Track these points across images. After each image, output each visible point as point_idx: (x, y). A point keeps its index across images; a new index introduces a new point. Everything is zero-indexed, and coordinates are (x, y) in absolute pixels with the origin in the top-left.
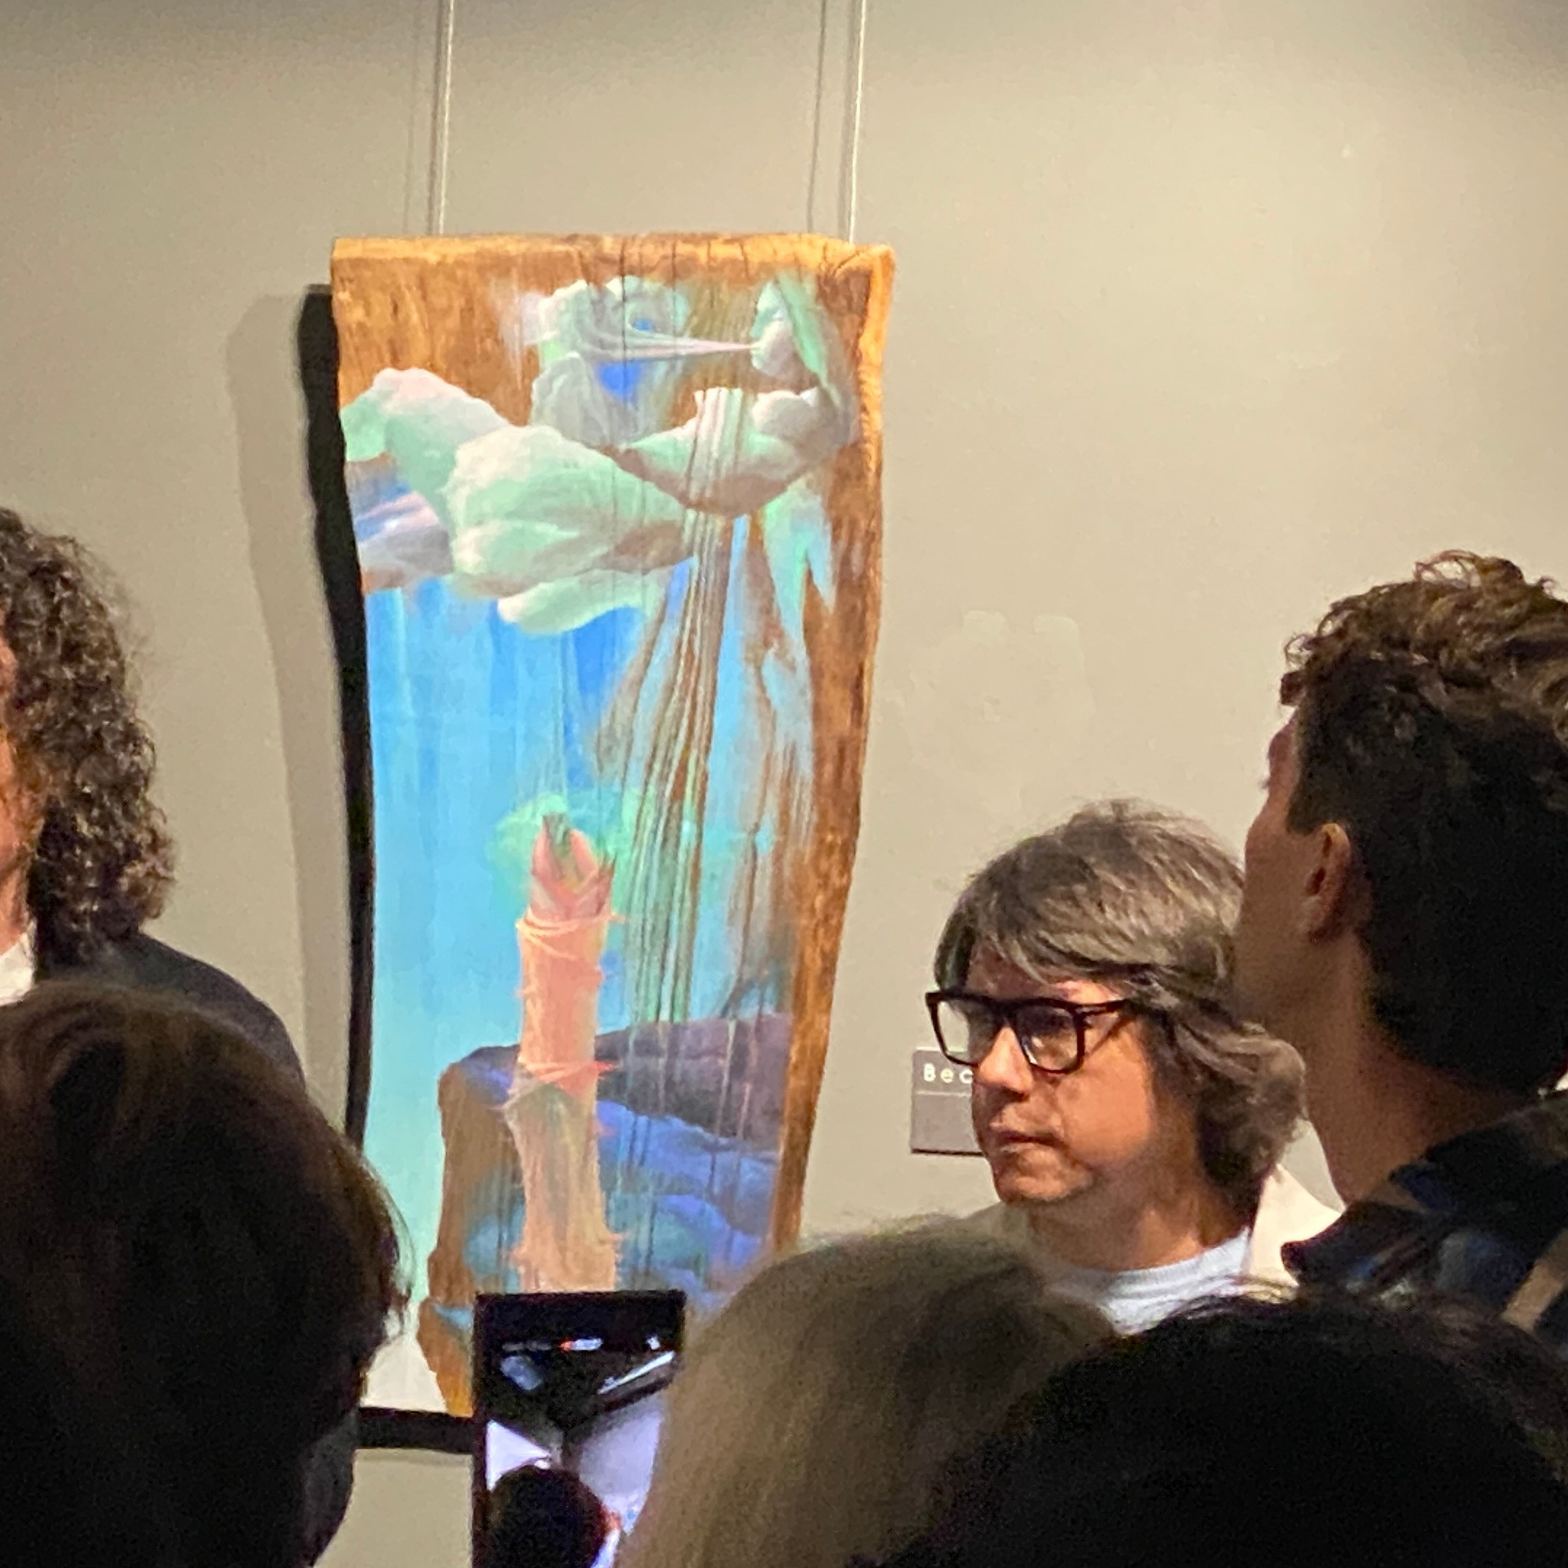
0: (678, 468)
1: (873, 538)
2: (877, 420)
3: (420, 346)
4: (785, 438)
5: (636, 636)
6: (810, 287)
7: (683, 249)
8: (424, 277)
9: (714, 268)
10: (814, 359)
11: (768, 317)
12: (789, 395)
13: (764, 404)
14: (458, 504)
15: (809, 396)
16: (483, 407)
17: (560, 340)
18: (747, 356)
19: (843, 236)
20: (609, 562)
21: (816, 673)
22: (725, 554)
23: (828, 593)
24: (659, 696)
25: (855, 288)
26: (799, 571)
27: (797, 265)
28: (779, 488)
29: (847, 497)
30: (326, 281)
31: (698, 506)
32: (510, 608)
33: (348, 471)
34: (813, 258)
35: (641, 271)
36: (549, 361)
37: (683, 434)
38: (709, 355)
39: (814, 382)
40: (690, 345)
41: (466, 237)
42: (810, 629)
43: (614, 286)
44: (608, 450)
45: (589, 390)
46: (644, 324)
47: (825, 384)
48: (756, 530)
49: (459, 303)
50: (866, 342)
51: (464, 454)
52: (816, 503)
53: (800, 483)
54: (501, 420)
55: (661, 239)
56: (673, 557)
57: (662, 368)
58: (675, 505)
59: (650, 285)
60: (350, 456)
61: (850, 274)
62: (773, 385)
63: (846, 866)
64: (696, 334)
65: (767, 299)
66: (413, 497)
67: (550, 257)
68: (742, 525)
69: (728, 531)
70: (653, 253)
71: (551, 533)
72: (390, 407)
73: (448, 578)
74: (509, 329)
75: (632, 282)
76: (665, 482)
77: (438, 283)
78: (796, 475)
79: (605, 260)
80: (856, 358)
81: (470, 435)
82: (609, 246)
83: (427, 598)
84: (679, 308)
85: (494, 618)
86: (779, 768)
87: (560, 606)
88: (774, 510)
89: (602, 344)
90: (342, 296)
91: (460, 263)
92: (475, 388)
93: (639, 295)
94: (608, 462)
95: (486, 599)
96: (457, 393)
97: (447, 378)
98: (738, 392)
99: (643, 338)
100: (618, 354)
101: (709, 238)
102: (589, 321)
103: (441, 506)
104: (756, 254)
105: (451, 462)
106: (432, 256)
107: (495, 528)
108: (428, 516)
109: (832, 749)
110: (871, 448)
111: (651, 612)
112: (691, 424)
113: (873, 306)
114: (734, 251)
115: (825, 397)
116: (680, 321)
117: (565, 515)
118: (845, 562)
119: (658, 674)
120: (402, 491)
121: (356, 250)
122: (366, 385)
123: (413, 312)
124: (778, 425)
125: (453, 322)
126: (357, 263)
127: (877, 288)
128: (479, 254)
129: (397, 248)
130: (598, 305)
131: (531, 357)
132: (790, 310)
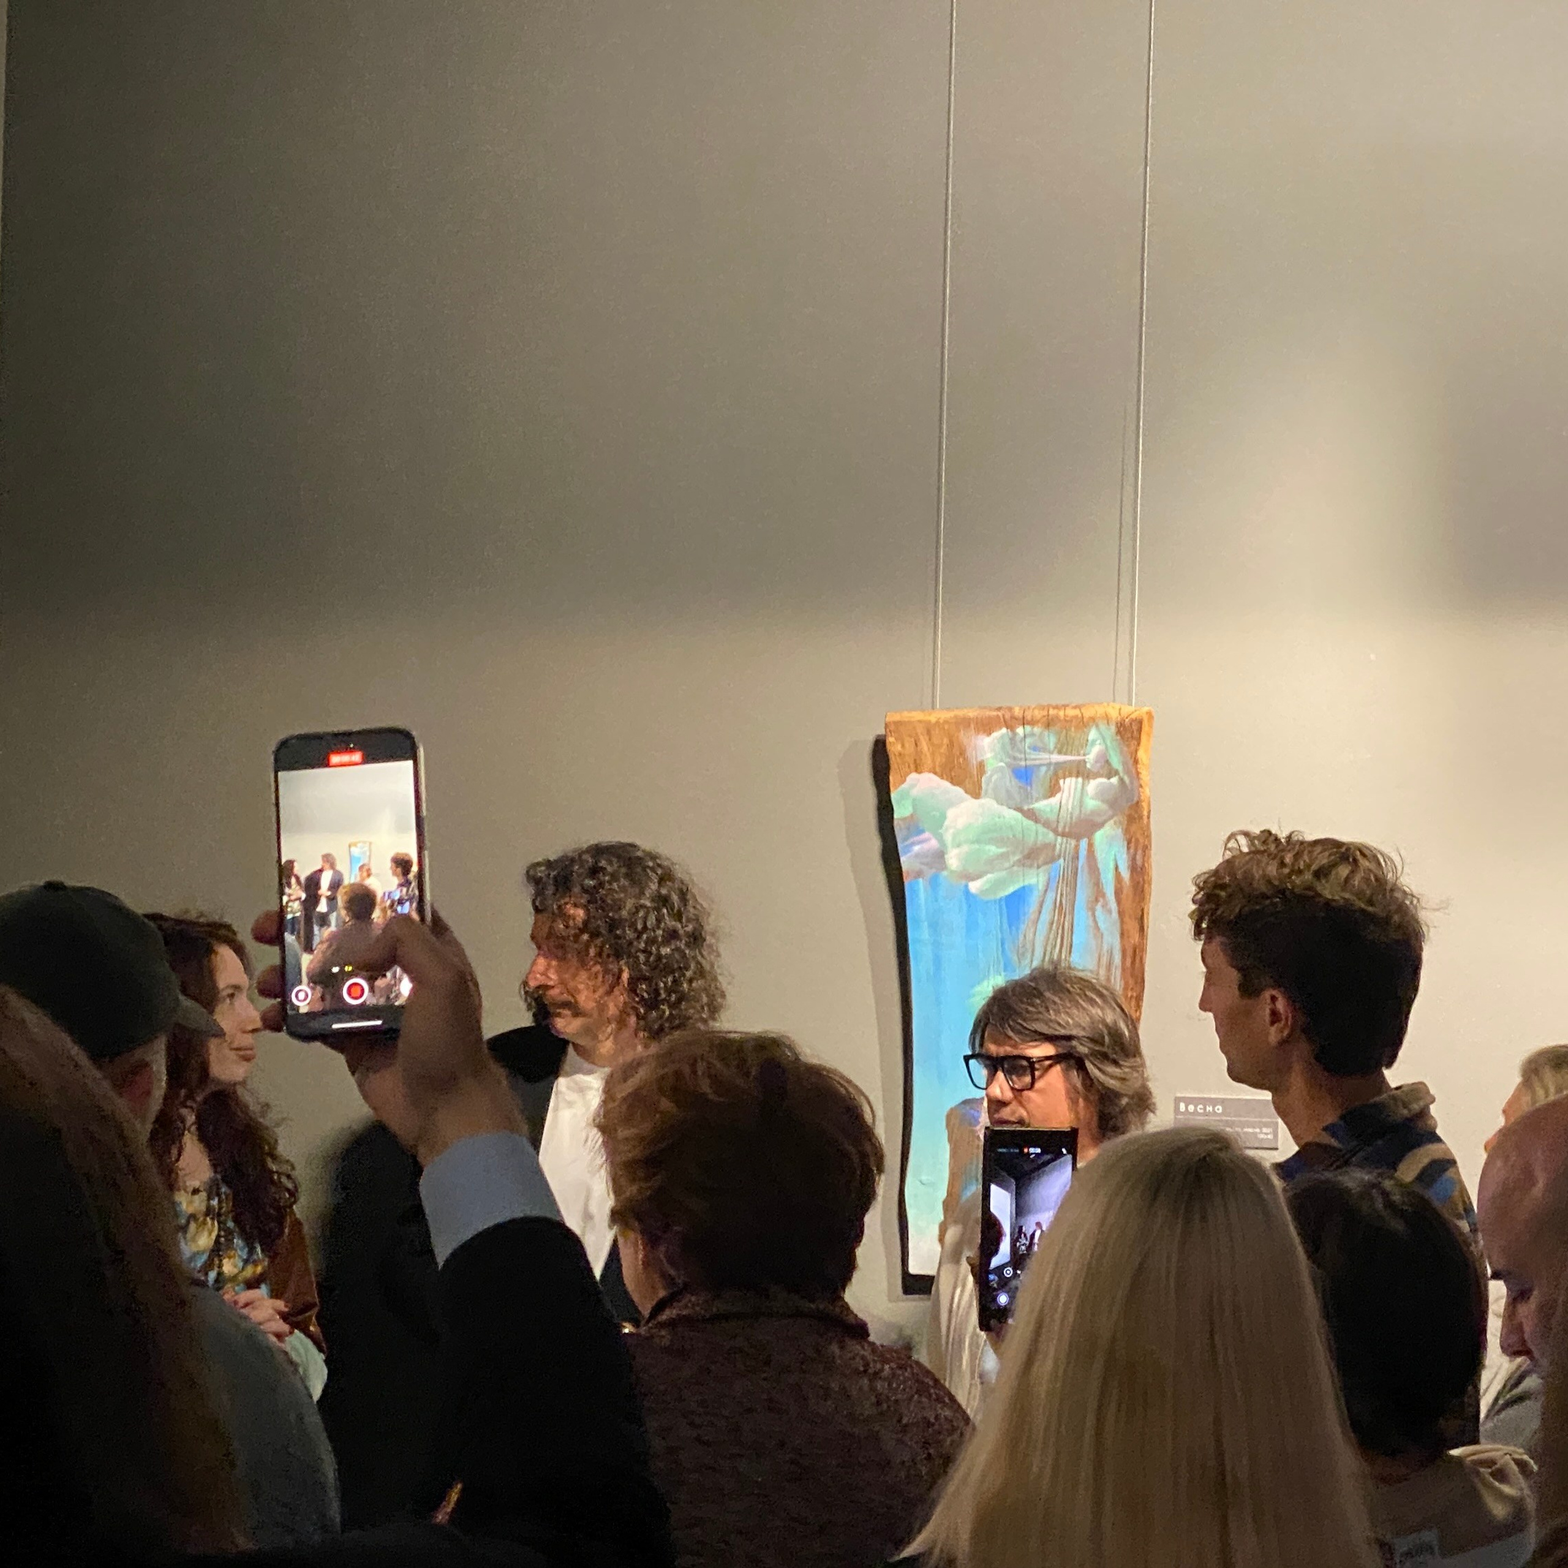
0: (1053, 817)
1: (1146, 848)
2: (1147, 790)
3: (928, 763)
4: (1103, 801)
5: (1034, 900)
6: (1113, 728)
7: (1052, 712)
8: (929, 729)
9: (1068, 721)
10: (1116, 762)
12: (1103, 780)
13: (1093, 785)
15: (1114, 780)
17: (995, 757)
18: (1085, 762)
19: (1130, 704)
20: (1021, 863)
21: (1121, 914)
22: (1076, 857)
23: (1126, 874)
24: (1047, 926)
25: (1135, 728)
26: (1112, 866)
27: (1107, 718)
28: (1101, 825)
29: (1133, 828)
30: (884, 730)
31: (1063, 835)
32: (974, 886)
34: (1115, 714)
37: (1054, 801)
39: (1116, 773)
40: (1056, 758)
41: (949, 709)
42: (1118, 893)
43: (1020, 731)
44: (1019, 809)
46: (1035, 748)
48: (1091, 845)
49: (945, 741)
50: (1141, 754)
52: (1119, 831)
53: (1112, 822)
55: (1042, 707)
56: (1053, 860)
57: (1044, 769)
58: (1051, 835)
59: (1037, 730)
61: (1132, 721)
62: (1097, 775)
64: (1060, 752)
65: (1093, 734)
67: (990, 718)
68: (1084, 843)
69: (1077, 847)
70: (1038, 714)
71: (993, 850)
75: (1028, 728)
76: (1046, 824)
77: (936, 731)
78: (1111, 818)
79: (1013, 717)
80: (1136, 762)
82: (1017, 712)
84: (1051, 740)
85: (967, 892)
86: (1104, 960)
87: (998, 884)
88: (1099, 836)
89: (1015, 758)
90: (891, 740)
91: (946, 722)
93: (1032, 734)
94: (1019, 815)
98: (1080, 780)
99: (1034, 755)
100: (1023, 763)
101: (1065, 706)
102: (1008, 747)
104: (1088, 713)
106: (933, 719)
109: (1130, 951)
110: (1145, 805)
111: (1041, 887)
112: (1058, 796)
113: (1144, 737)
114: (1077, 712)
115: (1121, 780)
116: (1052, 746)
118: (1133, 859)
119: (1046, 916)
121: (897, 718)
123: (924, 745)
124: (1100, 795)
125: (944, 749)
126: (897, 723)
127: (1145, 728)
128: (956, 718)
129: (918, 716)
130: (1012, 740)
131: (981, 766)
132: (1104, 739)
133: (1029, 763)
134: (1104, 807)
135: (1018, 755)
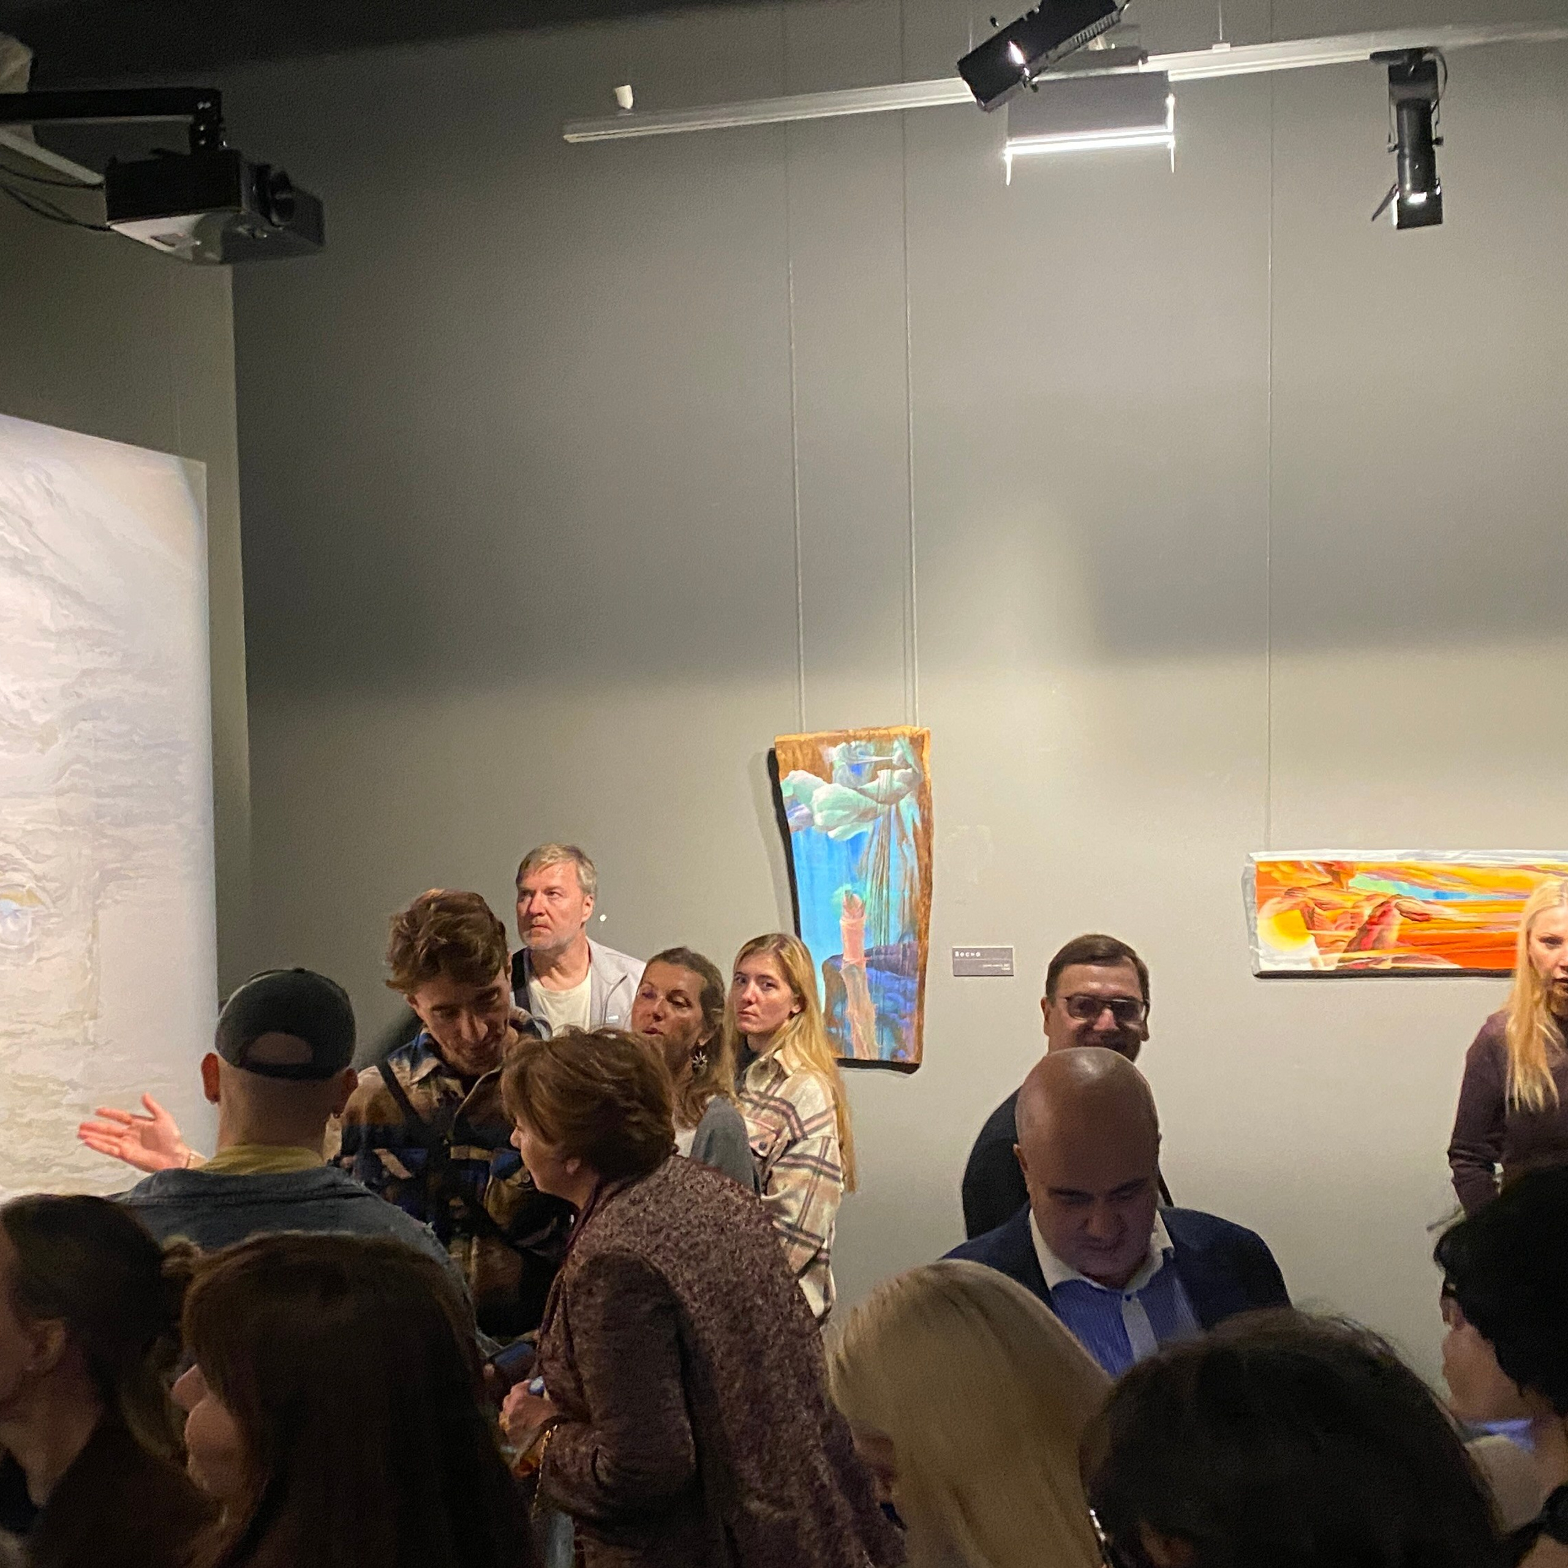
0: (875, 792)
1: (930, 809)
2: (929, 776)
3: (801, 765)
4: (904, 783)
5: (866, 840)
6: (907, 740)
7: (872, 732)
8: (801, 744)
9: (882, 737)
10: (910, 760)
11: (896, 750)
12: (903, 771)
13: (897, 774)
14: (815, 808)
15: (910, 770)
16: (819, 780)
17: (840, 759)
18: (891, 760)
19: (915, 725)
20: (857, 820)
21: (917, 846)
22: (889, 815)
23: (919, 824)
24: (874, 856)
25: (920, 740)
26: (910, 819)
27: (904, 735)
28: (903, 797)
29: (922, 797)
30: (773, 746)
31: (881, 802)
32: (832, 834)
33: (784, 802)
34: (907, 732)
35: (860, 739)
36: (837, 765)
37: (875, 783)
38: (881, 761)
39: (911, 766)
40: (875, 759)
41: (812, 733)
42: (915, 834)
43: (853, 744)
44: (855, 789)
45: (848, 773)
46: (862, 753)
47: (913, 766)
48: (898, 808)
49: (810, 752)
50: (925, 755)
51: (816, 793)
52: (914, 800)
53: (909, 794)
54: (825, 783)
55: (865, 729)
56: (876, 817)
57: (868, 766)
59: (863, 743)
60: (784, 796)
61: (919, 736)
62: (899, 768)
63: (930, 899)
64: (877, 755)
65: (896, 744)
66: (803, 806)
67: (835, 737)
68: (894, 807)
69: (890, 810)
70: (864, 734)
71: (840, 813)
72: (794, 782)
73: (813, 828)
74: (825, 758)
75: (858, 742)
76: (872, 797)
77: (805, 746)
78: (908, 792)
79: (849, 736)
80: (922, 759)
81: (817, 787)
82: (851, 732)
83: (808, 833)
84: (872, 748)
85: (827, 836)
86: (909, 874)
87: (845, 832)
88: (903, 803)
89: (850, 759)
90: (778, 752)
91: (811, 740)
92: (817, 774)
93: (860, 746)
94: (855, 792)
95: (824, 832)
96: (811, 776)
97: (809, 772)
98: (889, 770)
99: (862, 757)
100: (856, 763)
101: (878, 728)
102: (847, 753)
103: (810, 807)
104: (892, 732)
105: (811, 795)
106: (802, 739)
107: (825, 813)
108: (806, 811)
109: (923, 867)
110: (927, 784)
111: (870, 832)
112: (877, 780)
113: (925, 744)
114: (885, 732)
115: (914, 771)
116: (872, 751)
117: (843, 808)
118: (923, 815)
119: (873, 850)
120: (799, 804)
121: (782, 739)
122: (787, 776)
123: (798, 754)
124: (903, 778)
125: (810, 756)
126: (783, 742)
127: (926, 739)
128: (816, 738)
129: (793, 737)
130: (849, 749)
131: (832, 764)
132: (903, 747)
133: (860, 762)
134: (906, 786)
135: (854, 758)
